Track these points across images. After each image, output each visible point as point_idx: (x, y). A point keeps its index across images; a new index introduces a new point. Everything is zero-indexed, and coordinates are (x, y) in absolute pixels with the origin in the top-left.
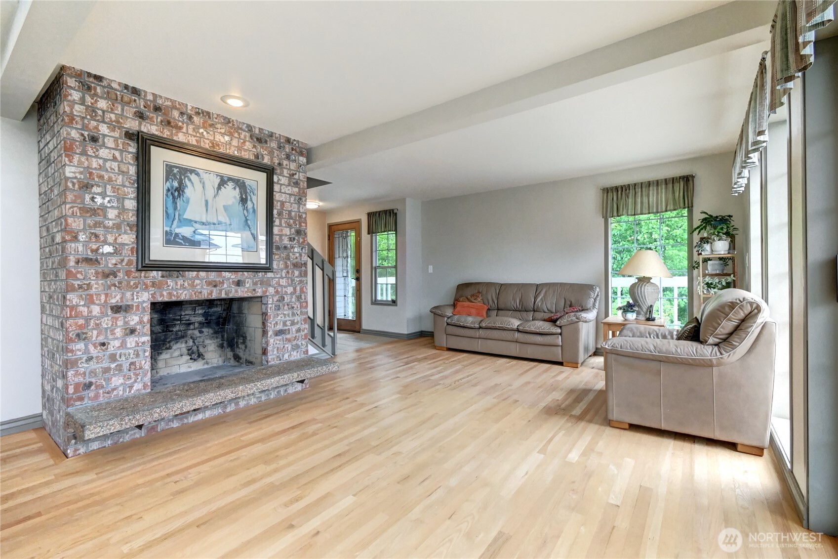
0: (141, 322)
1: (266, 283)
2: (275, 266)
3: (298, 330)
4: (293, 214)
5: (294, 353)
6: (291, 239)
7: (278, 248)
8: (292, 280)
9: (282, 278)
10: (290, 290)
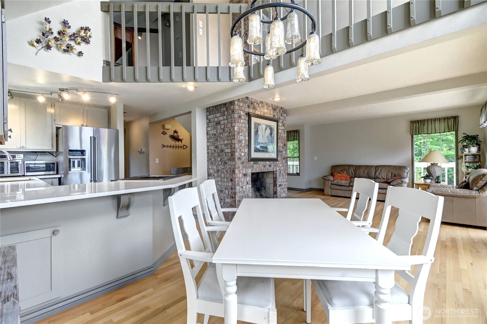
0: (249, 180)
1: (276, 166)
2: (279, 159)
3: (285, 185)
4: (283, 137)
5: (284, 194)
6: (283, 148)
7: (279, 152)
8: (283, 164)
9: (280, 163)
10: (282, 168)
